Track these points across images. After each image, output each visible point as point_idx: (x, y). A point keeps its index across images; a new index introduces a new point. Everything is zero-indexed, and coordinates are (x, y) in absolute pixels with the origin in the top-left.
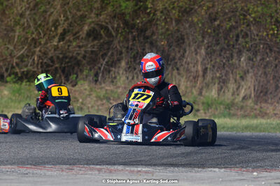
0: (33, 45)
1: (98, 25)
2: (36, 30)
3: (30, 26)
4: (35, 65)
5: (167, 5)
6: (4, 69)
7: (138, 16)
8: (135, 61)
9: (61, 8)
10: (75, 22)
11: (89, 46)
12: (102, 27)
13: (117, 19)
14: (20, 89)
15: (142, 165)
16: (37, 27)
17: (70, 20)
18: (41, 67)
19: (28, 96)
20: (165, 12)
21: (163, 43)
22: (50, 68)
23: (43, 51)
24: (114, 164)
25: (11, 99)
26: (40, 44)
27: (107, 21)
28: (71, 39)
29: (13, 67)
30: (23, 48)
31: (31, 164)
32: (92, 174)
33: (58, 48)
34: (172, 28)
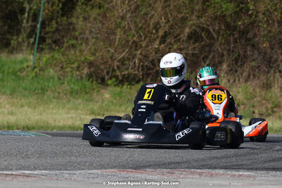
0: (134, 48)
1: (199, 27)
2: (137, 32)
3: (131, 29)
4: (136, 68)
5: (269, 7)
6: (105, 72)
7: (240, 18)
8: (236, 64)
9: (162, 10)
10: (176, 24)
11: (190, 48)
12: (203, 29)
13: (218, 21)
14: (121, 93)
15: (243, 169)
16: (138, 29)
17: (171, 23)
18: (142, 70)
19: (129, 100)
20: (267, 13)
21: (265, 45)
22: (151, 71)
23: (144, 54)
24: (215, 168)
25: (112, 102)
26: (141, 46)
27: (208, 23)
28: (173, 41)
29: (114, 70)
30: (124, 51)
31: (132, 168)
32: (193, 178)
33: (159, 50)
34: (274, 30)
